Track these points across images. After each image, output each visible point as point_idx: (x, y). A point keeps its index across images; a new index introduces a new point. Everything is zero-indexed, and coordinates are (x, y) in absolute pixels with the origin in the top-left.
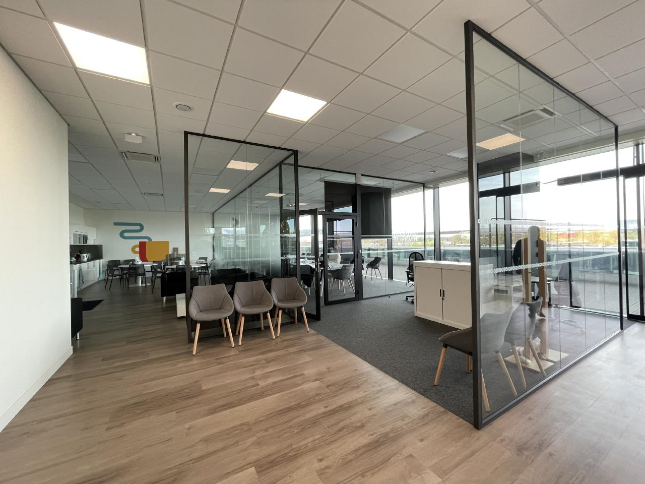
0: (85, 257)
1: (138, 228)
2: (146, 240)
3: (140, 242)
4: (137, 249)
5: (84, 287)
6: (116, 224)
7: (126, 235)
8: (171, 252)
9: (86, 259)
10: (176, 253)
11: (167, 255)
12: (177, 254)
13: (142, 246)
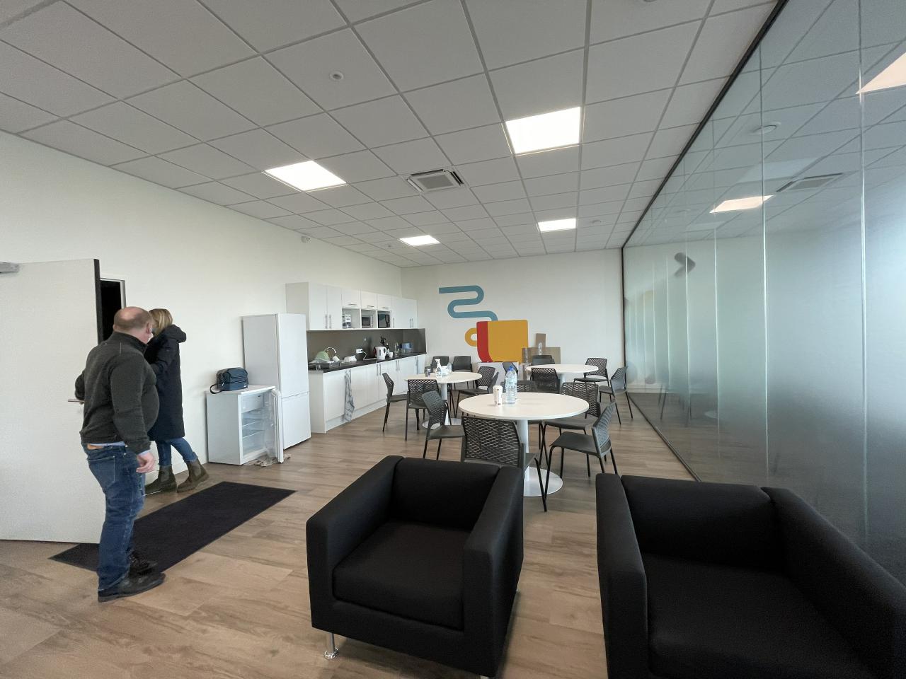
0: (382, 351)
1: (474, 295)
2: (488, 319)
3: (479, 324)
4: (474, 337)
5: (353, 418)
6: (443, 291)
7: (457, 309)
8: (531, 344)
9: (383, 356)
10: (540, 345)
11: (524, 349)
12: (544, 348)
13: (482, 329)
